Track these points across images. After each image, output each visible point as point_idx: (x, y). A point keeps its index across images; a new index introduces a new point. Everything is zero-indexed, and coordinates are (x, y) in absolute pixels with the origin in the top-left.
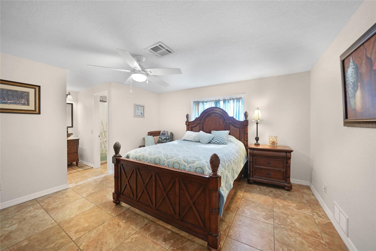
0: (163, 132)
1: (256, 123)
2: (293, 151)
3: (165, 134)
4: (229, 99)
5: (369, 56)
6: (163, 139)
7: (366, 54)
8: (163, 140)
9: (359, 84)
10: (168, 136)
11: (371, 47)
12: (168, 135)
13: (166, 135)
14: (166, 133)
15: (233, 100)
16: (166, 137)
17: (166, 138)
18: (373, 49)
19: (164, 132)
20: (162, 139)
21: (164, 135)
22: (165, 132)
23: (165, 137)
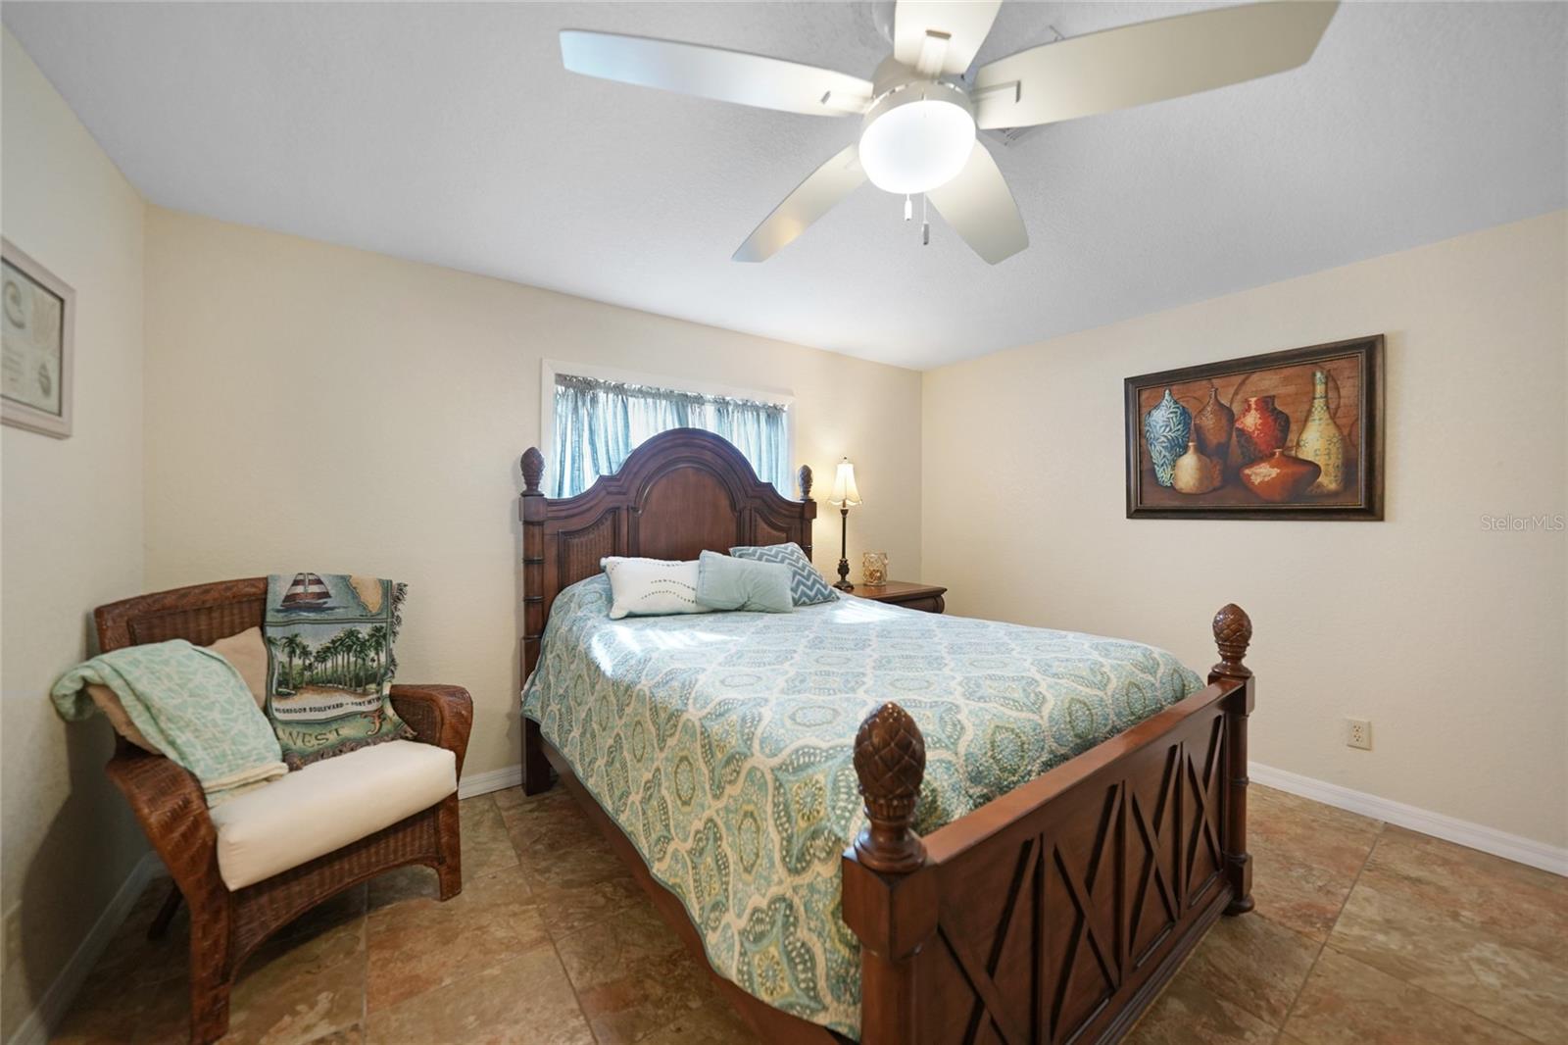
0: (300, 589)
1: (842, 511)
2: (946, 590)
3: (330, 603)
4: (741, 403)
5: (1225, 402)
6: (314, 647)
7: (1216, 397)
8: (322, 656)
9: (1190, 444)
10: (362, 620)
11: (1232, 390)
12: (365, 607)
13: (340, 613)
14: (332, 592)
15: (755, 413)
16: (348, 627)
17: (351, 634)
18: (1236, 393)
19: (315, 589)
20: (305, 653)
21: (318, 609)
22: (319, 582)
23: (337, 632)
